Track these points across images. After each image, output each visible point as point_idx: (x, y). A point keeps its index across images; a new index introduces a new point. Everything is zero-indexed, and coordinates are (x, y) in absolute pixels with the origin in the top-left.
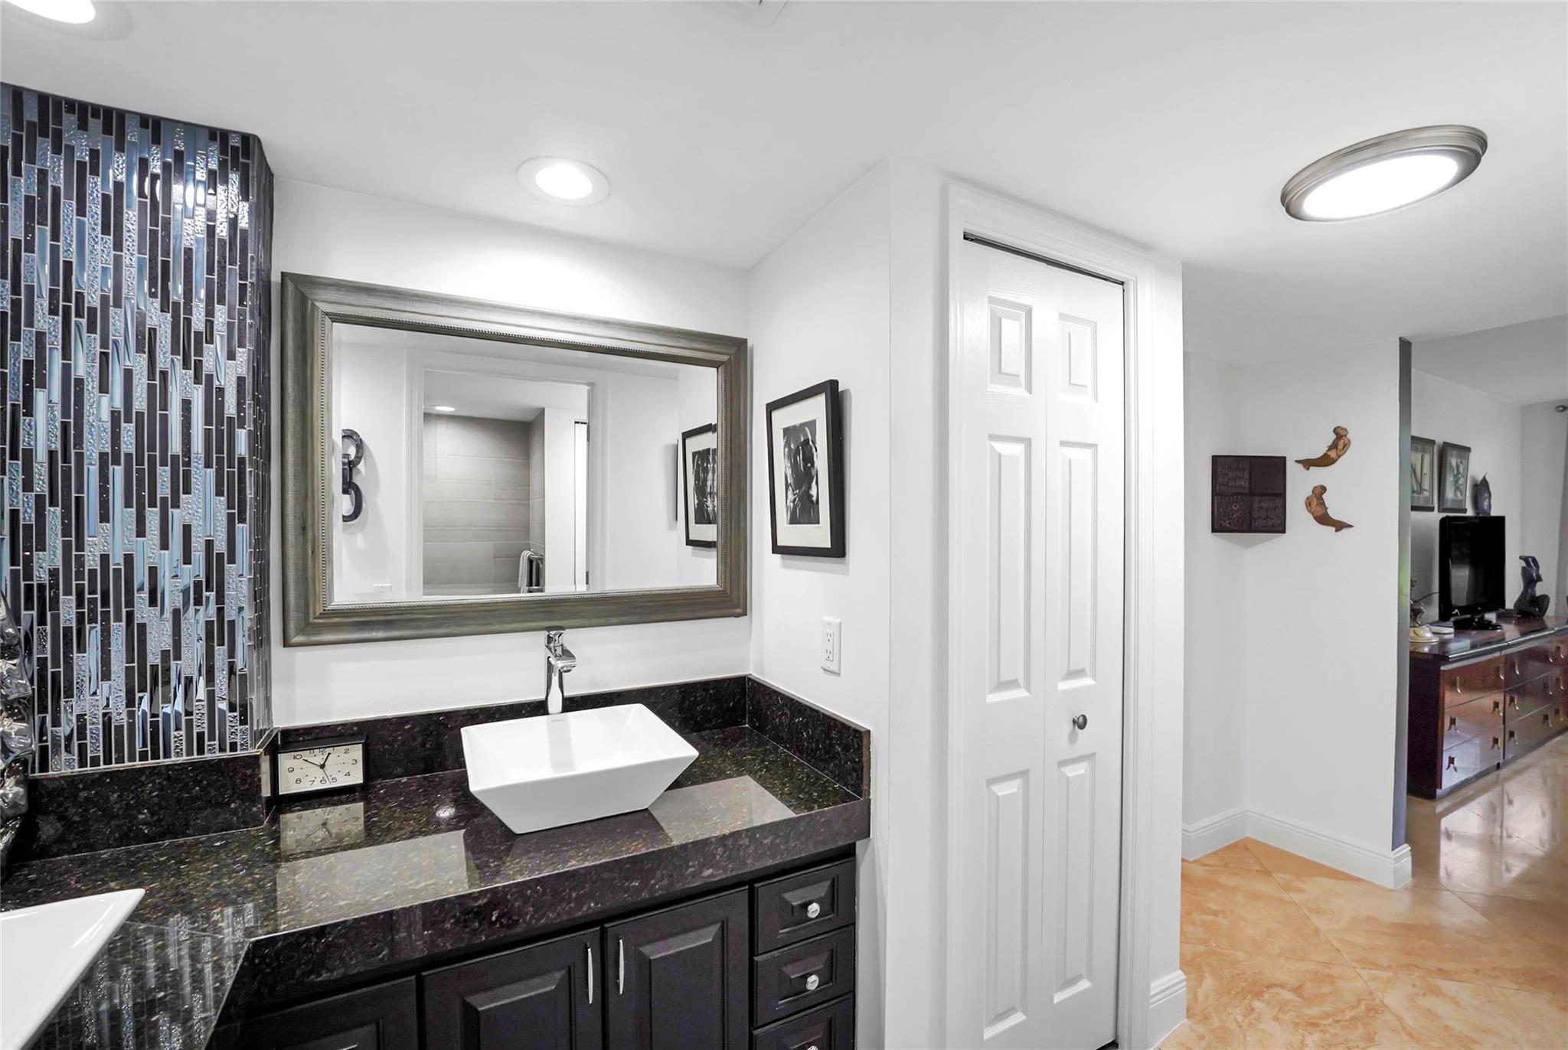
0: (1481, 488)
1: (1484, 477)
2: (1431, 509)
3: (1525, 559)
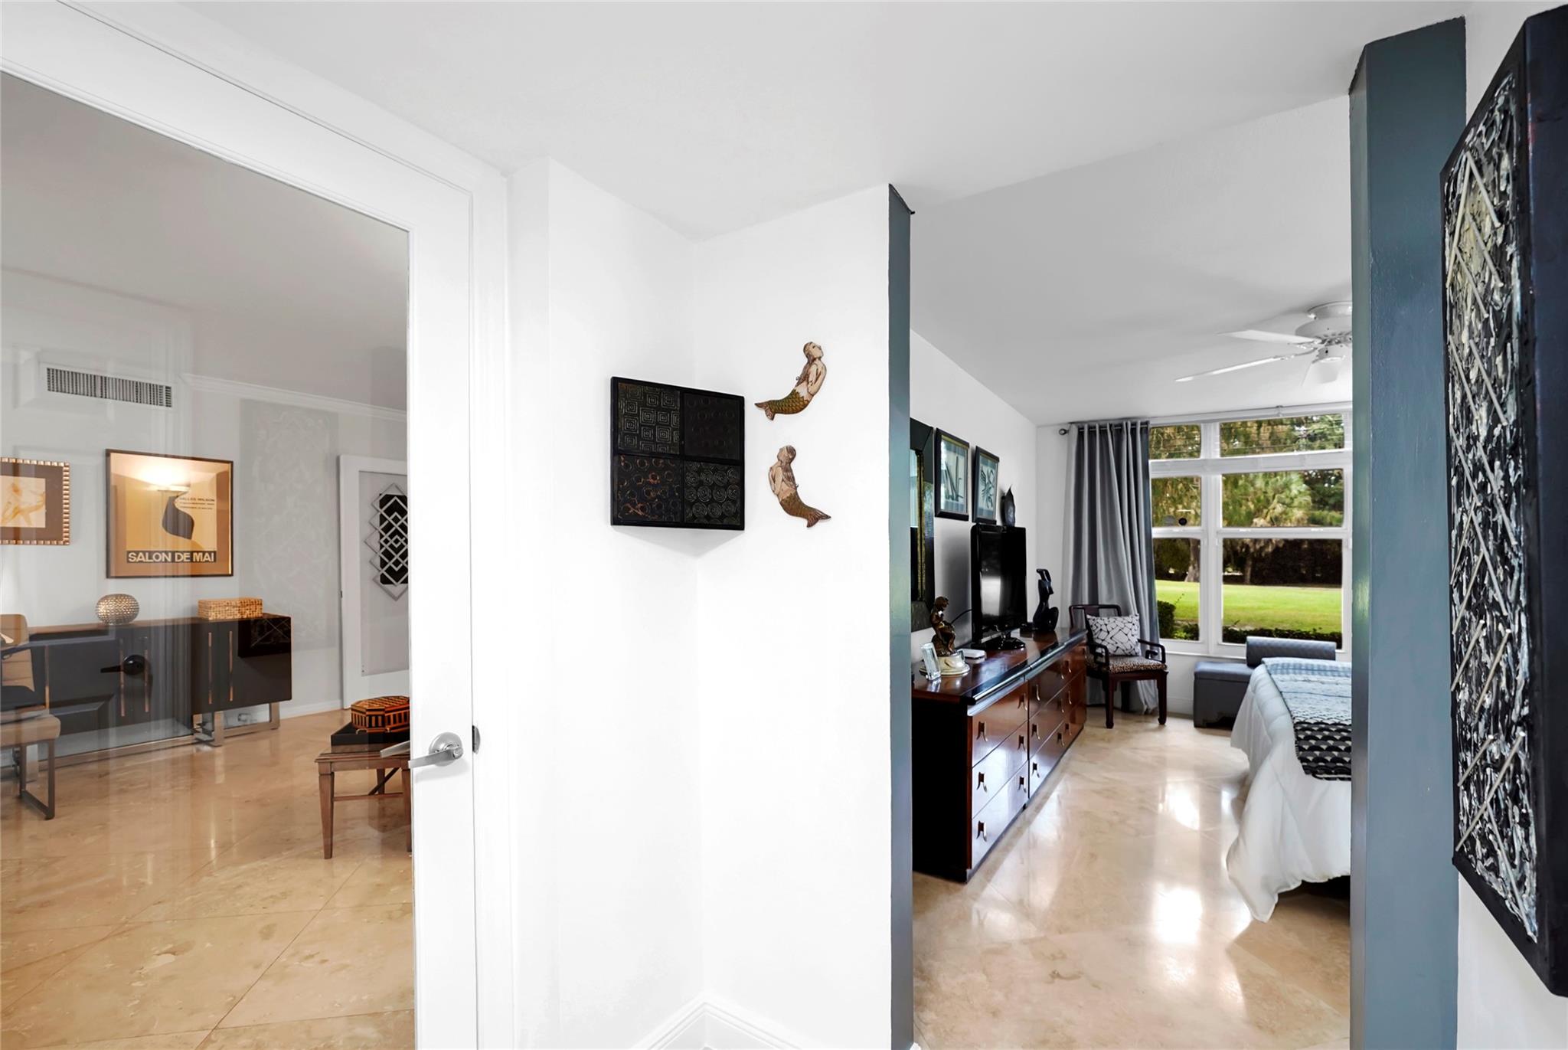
0: (1007, 500)
1: (1010, 490)
2: (965, 518)
3: (1040, 572)
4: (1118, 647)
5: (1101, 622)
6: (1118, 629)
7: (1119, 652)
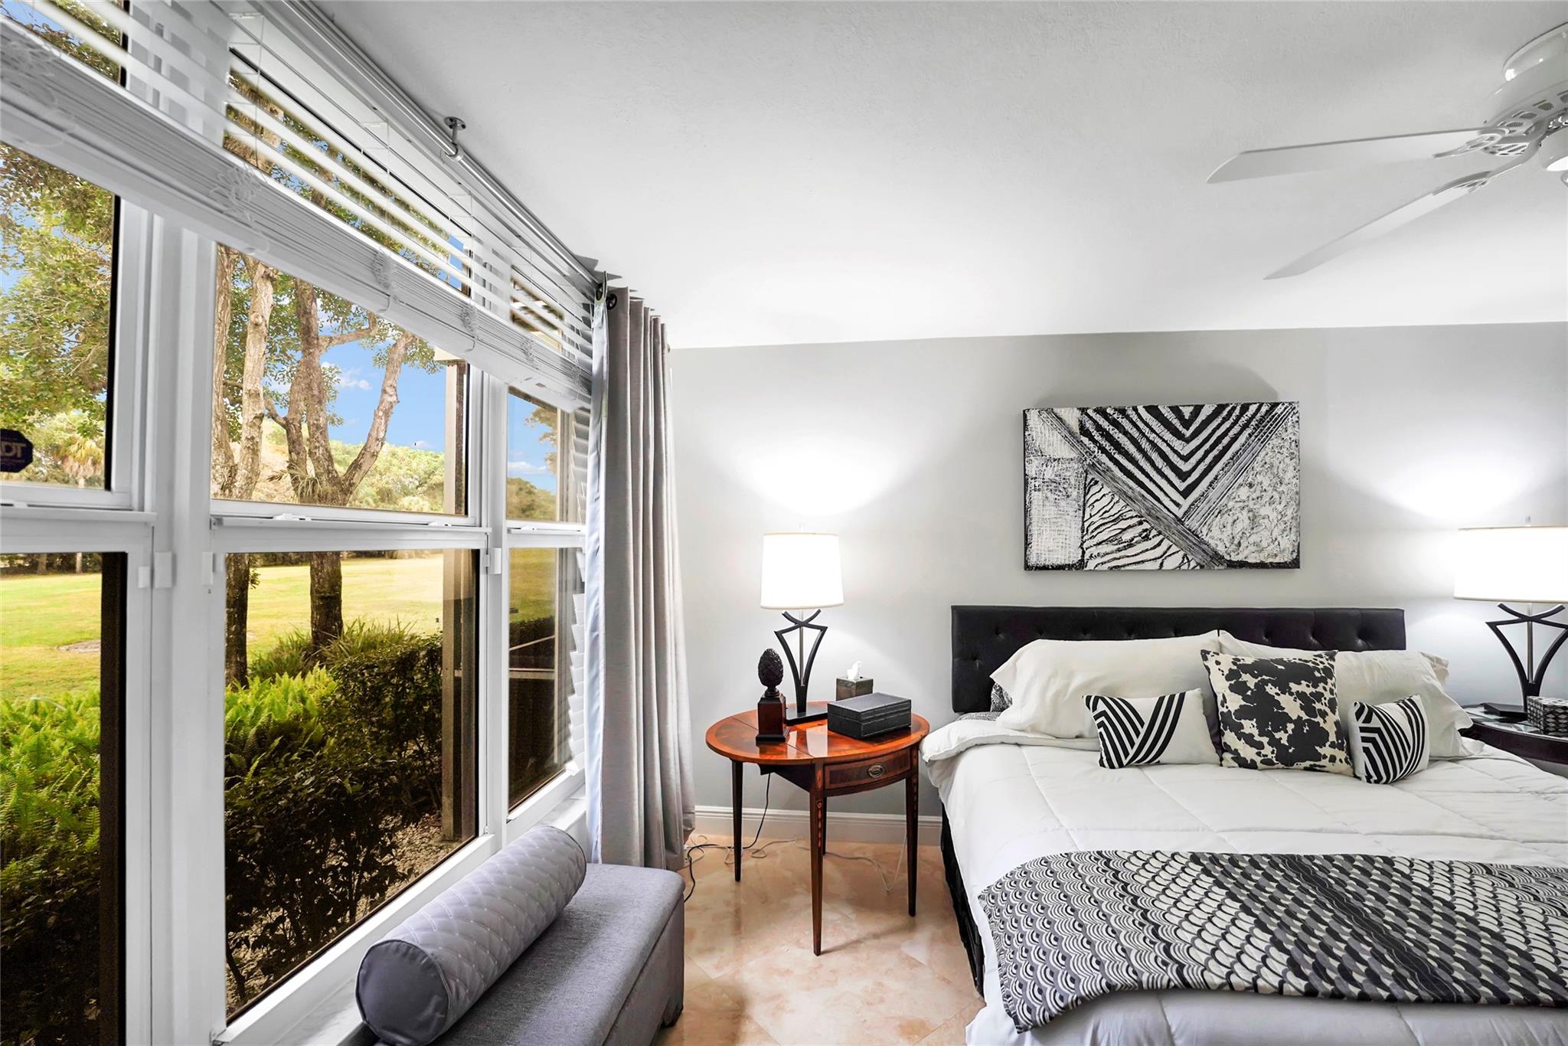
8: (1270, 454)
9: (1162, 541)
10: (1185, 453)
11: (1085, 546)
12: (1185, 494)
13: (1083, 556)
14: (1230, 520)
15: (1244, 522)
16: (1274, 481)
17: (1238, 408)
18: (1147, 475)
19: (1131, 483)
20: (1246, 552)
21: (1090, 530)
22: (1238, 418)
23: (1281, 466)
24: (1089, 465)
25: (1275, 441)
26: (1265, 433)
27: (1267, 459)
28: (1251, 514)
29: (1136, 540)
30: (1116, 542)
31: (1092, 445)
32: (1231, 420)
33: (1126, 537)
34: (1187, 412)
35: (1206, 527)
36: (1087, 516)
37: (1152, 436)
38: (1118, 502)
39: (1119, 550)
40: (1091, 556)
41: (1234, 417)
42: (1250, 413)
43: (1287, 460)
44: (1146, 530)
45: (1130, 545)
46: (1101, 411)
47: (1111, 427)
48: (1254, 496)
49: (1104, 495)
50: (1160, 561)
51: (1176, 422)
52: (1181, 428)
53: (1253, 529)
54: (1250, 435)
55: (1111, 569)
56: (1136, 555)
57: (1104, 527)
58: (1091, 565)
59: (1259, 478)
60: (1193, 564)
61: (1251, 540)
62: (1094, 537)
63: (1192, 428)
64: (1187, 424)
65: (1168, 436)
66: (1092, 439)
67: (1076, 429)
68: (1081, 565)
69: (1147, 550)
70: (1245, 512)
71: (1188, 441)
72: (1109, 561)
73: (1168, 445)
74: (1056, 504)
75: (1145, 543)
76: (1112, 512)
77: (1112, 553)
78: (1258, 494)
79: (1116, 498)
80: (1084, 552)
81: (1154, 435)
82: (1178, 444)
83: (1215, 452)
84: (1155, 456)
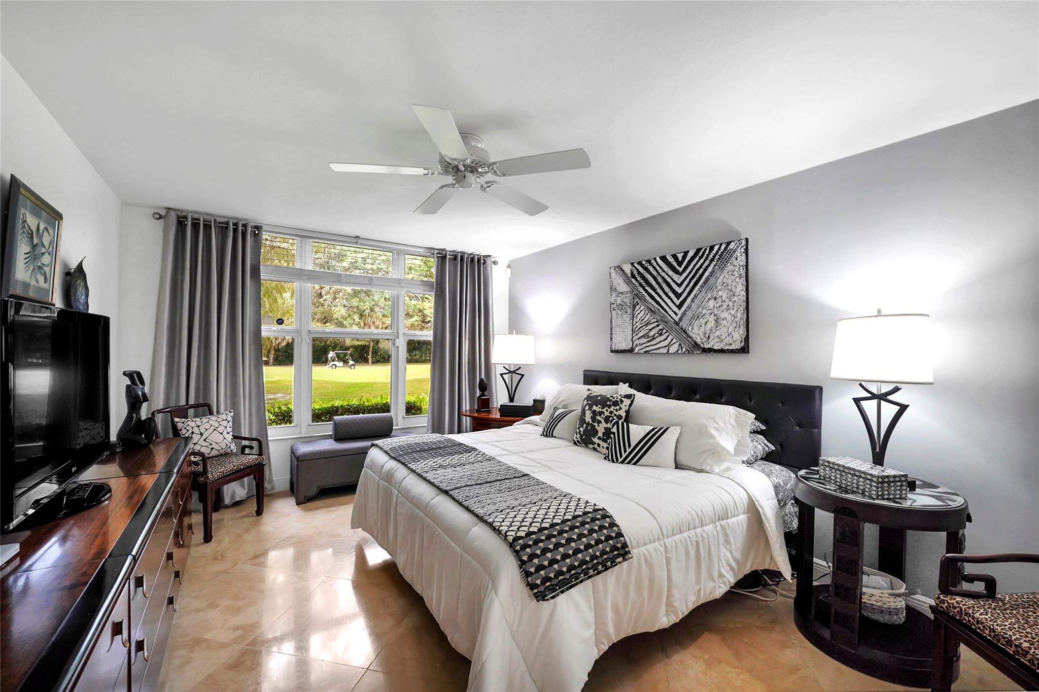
0: (75, 278)
1: (81, 264)
3: (130, 375)
4: (212, 448)
5: (192, 424)
6: (212, 428)
7: (214, 453)
8: (727, 276)
9: (668, 336)
10: (679, 282)
11: (633, 340)
12: (679, 307)
13: (633, 345)
14: (704, 321)
15: (712, 324)
16: (730, 294)
17: (708, 249)
18: (660, 297)
19: (653, 303)
20: (713, 342)
21: (636, 330)
22: (708, 255)
23: (734, 284)
24: (635, 294)
25: (730, 267)
26: (723, 263)
27: (725, 281)
28: (715, 318)
29: (656, 335)
30: (646, 337)
31: (636, 283)
32: (704, 258)
33: (652, 334)
34: (680, 256)
35: (691, 326)
36: (634, 323)
37: (663, 274)
38: (648, 314)
39: (648, 342)
40: (636, 345)
41: (705, 255)
42: (714, 252)
43: (737, 280)
44: (660, 330)
45: (654, 339)
46: (640, 263)
47: (645, 272)
48: (717, 306)
49: (641, 311)
50: (667, 348)
51: (675, 264)
52: (677, 267)
53: (717, 327)
54: (715, 266)
55: (645, 352)
56: (656, 344)
57: (642, 329)
58: (636, 350)
59: (720, 293)
60: (684, 350)
61: (716, 335)
62: (637, 334)
63: (683, 266)
64: (680, 264)
65: (671, 273)
66: (636, 279)
67: (630, 275)
68: (631, 351)
69: (661, 341)
70: (712, 316)
71: (681, 274)
72: (644, 348)
73: (671, 278)
74: (622, 317)
75: (660, 337)
76: (645, 320)
77: (645, 343)
78: (720, 304)
79: (647, 312)
80: (633, 343)
81: (664, 273)
82: (675, 277)
83: (695, 279)
84: (664, 286)
